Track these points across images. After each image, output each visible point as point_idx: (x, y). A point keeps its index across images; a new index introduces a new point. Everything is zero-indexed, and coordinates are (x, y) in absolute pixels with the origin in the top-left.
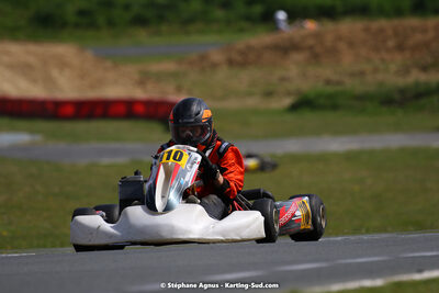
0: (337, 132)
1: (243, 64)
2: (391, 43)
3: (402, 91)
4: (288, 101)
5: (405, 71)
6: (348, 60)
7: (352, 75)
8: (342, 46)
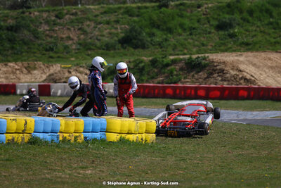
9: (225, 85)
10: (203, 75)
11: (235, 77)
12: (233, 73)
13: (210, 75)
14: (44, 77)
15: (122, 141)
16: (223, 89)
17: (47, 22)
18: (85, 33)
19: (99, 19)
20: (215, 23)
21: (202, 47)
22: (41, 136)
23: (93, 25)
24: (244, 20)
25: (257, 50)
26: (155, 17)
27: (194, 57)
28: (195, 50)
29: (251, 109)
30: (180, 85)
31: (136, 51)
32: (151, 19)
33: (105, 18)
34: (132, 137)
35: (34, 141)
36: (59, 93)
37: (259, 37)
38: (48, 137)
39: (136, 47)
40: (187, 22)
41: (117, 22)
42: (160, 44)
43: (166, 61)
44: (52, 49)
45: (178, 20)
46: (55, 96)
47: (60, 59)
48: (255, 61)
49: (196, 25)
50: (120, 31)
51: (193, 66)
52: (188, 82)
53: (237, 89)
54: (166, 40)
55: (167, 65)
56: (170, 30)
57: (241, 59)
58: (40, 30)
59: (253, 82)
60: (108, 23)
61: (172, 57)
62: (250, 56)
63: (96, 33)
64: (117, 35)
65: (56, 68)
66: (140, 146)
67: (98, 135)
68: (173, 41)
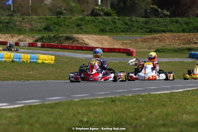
0: (164, 57)
1: (144, 42)
2: (177, 38)
3: (178, 49)
4: (154, 50)
5: (180, 44)
6: (167, 42)
7: (168, 45)
8: (166, 39)
9: (78, 45)
10: (71, 41)
11: (82, 43)
12: (81, 41)
13: (73, 42)
14: (17, 39)
15: (43, 63)
16: (77, 47)
17: (19, 21)
18: (32, 25)
19: (37, 21)
20: (76, 24)
21: (71, 32)
22: (15, 60)
23: (35, 23)
24: (86, 23)
25: (90, 34)
26: (56, 21)
27: (68, 35)
28: (69, 33)
29: (87, 54)
30: (63, 44)
31: (49, 32)
32: (54, 22)
33: (39, 21)
34: (46, 62)
35: (13, 61)
36: (22, 45)
37: (90, 30)
38: (18, 60)
39: (49, 31)
40: (66, 23)
41: (43, 22)
42: (57, 31)
43: (59, 36)
44: (20, 30)
45: (64, 22)
46: (21, 46)
47: (23, 34)
48: (89, 38)
49: (69, 24)
50: (44, 25)
51: (68, 38)
52: (66, 44)
53: (82, 47)
54: (59, 29)
55: (59, 38)
56: (61, 26)
57: (84, 37)
58: (17, 24)
59: (88, 45)
60: (40, 22)
61: (61, 35)
62: (87, 36)
63: (36, 25)
64: (42, 26)
65: (21, 37)
66: (48, 65)
67: (34, 60)
68: (61, 29)
